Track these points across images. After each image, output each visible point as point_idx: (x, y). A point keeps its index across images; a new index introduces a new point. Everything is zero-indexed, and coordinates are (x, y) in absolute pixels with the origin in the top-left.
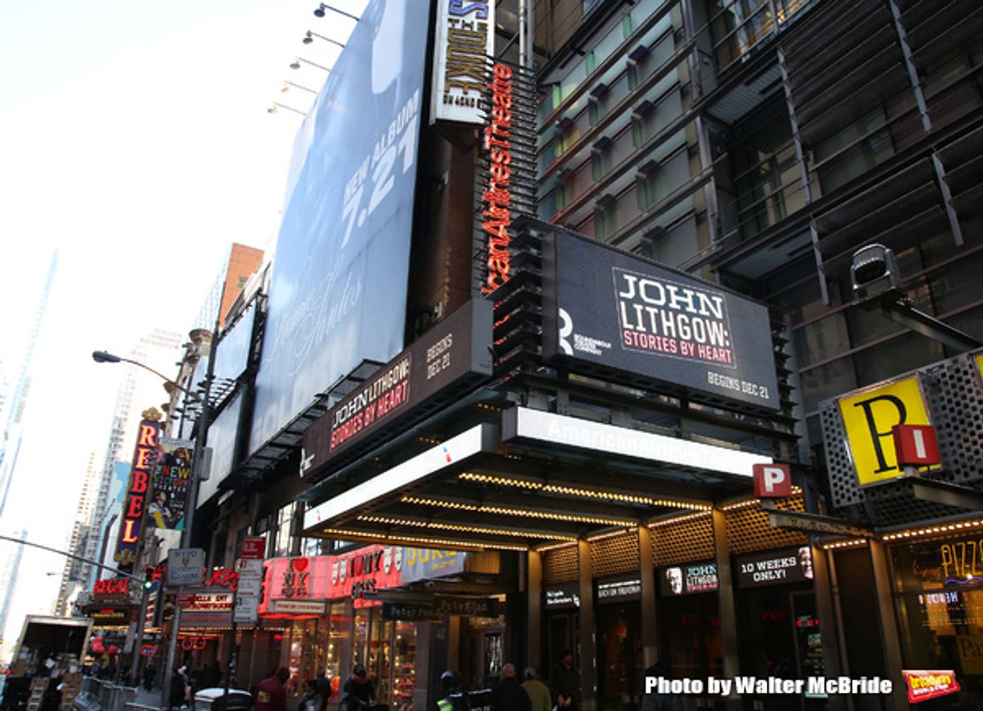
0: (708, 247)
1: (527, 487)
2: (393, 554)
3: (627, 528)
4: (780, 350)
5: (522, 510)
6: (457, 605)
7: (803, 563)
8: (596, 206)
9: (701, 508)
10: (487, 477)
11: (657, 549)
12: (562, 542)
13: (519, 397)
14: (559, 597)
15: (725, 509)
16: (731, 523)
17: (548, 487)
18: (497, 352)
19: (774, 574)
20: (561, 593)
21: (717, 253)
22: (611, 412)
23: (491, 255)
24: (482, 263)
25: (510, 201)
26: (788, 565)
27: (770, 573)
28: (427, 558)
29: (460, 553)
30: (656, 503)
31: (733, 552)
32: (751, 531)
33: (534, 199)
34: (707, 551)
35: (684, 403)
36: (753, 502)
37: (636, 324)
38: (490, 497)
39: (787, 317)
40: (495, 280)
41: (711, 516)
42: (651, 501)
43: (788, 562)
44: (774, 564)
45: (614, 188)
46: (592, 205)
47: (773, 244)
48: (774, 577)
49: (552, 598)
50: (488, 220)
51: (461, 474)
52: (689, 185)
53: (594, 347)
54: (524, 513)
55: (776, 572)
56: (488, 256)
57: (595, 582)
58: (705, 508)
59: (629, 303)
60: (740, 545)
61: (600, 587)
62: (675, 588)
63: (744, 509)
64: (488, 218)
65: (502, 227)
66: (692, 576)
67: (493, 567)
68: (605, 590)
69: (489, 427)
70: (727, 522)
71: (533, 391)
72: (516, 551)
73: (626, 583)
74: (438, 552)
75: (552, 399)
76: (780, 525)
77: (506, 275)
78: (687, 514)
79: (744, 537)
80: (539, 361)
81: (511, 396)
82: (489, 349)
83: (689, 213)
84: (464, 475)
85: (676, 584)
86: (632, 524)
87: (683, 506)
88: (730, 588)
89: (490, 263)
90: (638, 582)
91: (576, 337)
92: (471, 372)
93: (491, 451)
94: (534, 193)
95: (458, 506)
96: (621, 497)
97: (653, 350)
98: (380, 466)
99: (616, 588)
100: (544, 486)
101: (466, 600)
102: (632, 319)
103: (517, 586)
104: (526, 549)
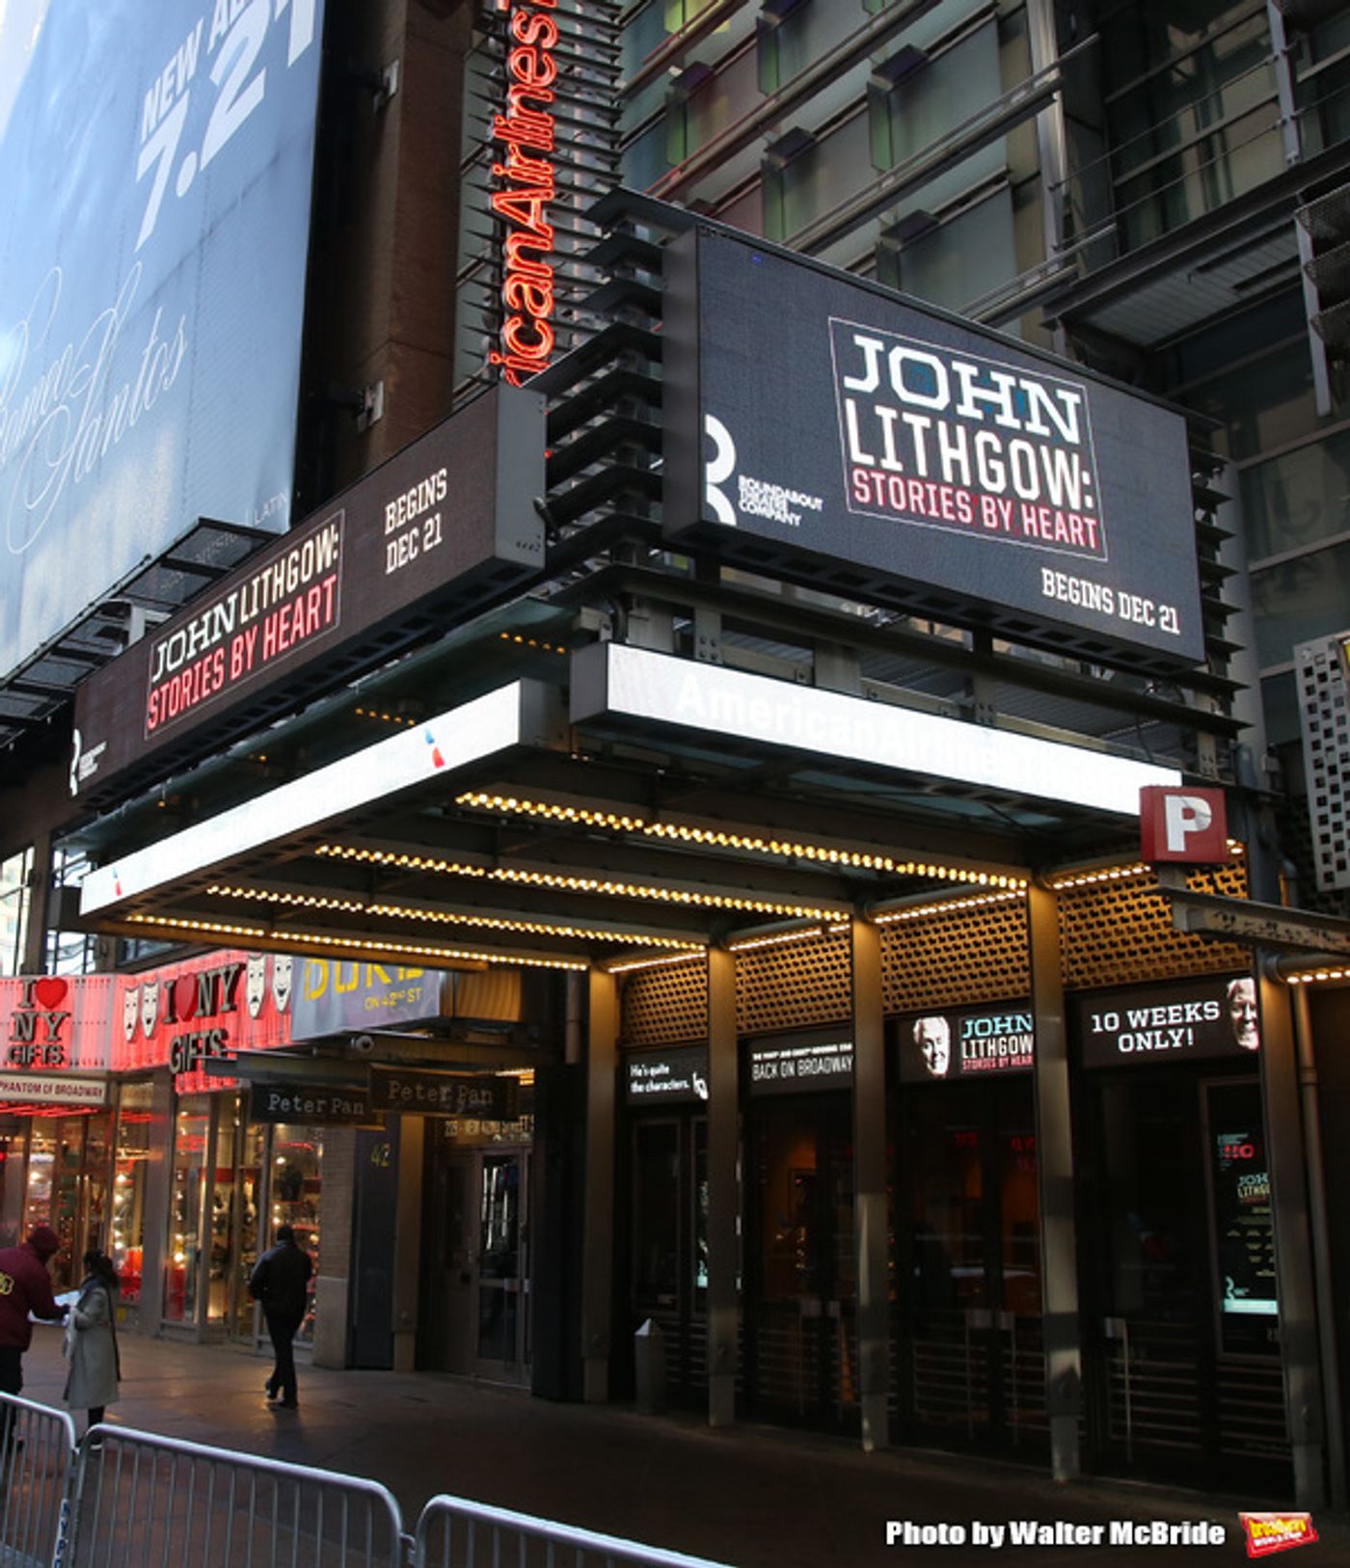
0: (1042, 265)
1: (610, 826)
2: (269, 972)
3: (824, 925)
4: (1207, 518)
5: (589, 879)
6: (424, 1092)
7: (1237, 1015)
8: (765, 156)
9: (1003, 882)
10: (520, 802)
11: (891, 973)
12: (672, 951)
13: (607, 621)
14: (660, 1079)
15: (1058, 886)
16: (1072, 918)
17: (657, 828)
18: (556, 514)
19: (1165, 1037)
20: (666, 1070)
21: (1063, 282)
22: (814, 657)
23: (510, 272)
24: (487, 292)
25: (556, 140)
26: (1198, 1018)
27: (1158, 1034)
28: (352, 986)
29: (431, 973)
30: (901, 869)
31: (1071, 984)
32: (1116, 939)
33: (614, 137)
34: (1010, 982)
35: (983, 641)
36: (1126, 873)
37: (879, 453)
38: (515, 848)
39: (1220, 438)
40: (518, 333)
41: (1024, 903)
42: (889, 865)
43: (1201, 1011)
44: (1167, 1016)
45: (810, 116)
46: (755, 153)
47: (1201, 262)
48: (1166, 1045)
49: (644, 1080)
50: (504, 189)
51: (462, 794)
52: (1000, 112)
53: (785, 508)
54: (594, 884)
55: (1171, 1033)
56: (501, 276)
57: (745, 1047)
58: (1013, 884)
59: (866, 402)
60: (1091, 970)
61: (757, 1057)
62: (933, 1064)
63: (1103, 887)
64: (503, 183)
65: (535, 202)
66: (974, 1036)
67: (506, 1005)
68: (769, 1065)
69: (538, 687)
70: (1061, 915)
71: (639, 605)
72: (561, 970)
73: (816, 1050)
74: (377, 968)
75: (680, 624)
76: (1197, 926)
77: (543, 320)
78: (968, 896)
79: (1098, 952)
80: (654, 536)
81: (589, 618)
82: (537, 505)
83: (998, 180)
84: (468, 796)
85: (934, 1055)
86: (837, 916)
87: (963, 876)
88: (1063, 1067)
89: (508, 291)
90: (848, 1047)
91: (743, 481)
92: (493, 560)
93: (541, 743)
94: (612, 122)
95: (442, 866)
96: (822, 854)
97: (918, 516)
98: (266, 772)
99: (795, 1060)
100: (647, 825)
101: (444, 1079)
102: (872, 442)
103: (562, 1053)
104: (583, 968)
